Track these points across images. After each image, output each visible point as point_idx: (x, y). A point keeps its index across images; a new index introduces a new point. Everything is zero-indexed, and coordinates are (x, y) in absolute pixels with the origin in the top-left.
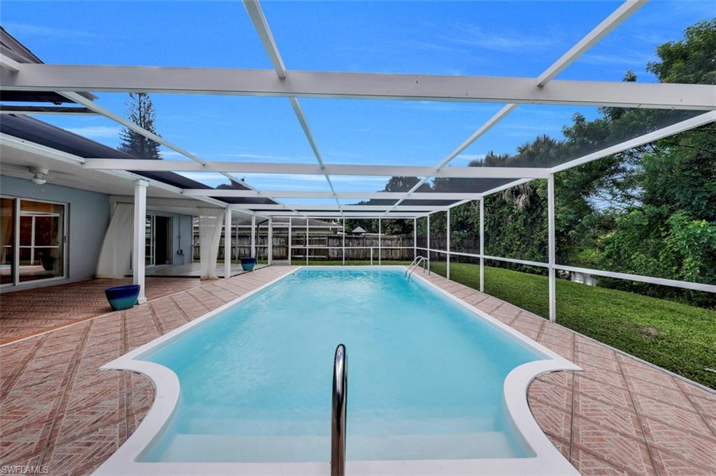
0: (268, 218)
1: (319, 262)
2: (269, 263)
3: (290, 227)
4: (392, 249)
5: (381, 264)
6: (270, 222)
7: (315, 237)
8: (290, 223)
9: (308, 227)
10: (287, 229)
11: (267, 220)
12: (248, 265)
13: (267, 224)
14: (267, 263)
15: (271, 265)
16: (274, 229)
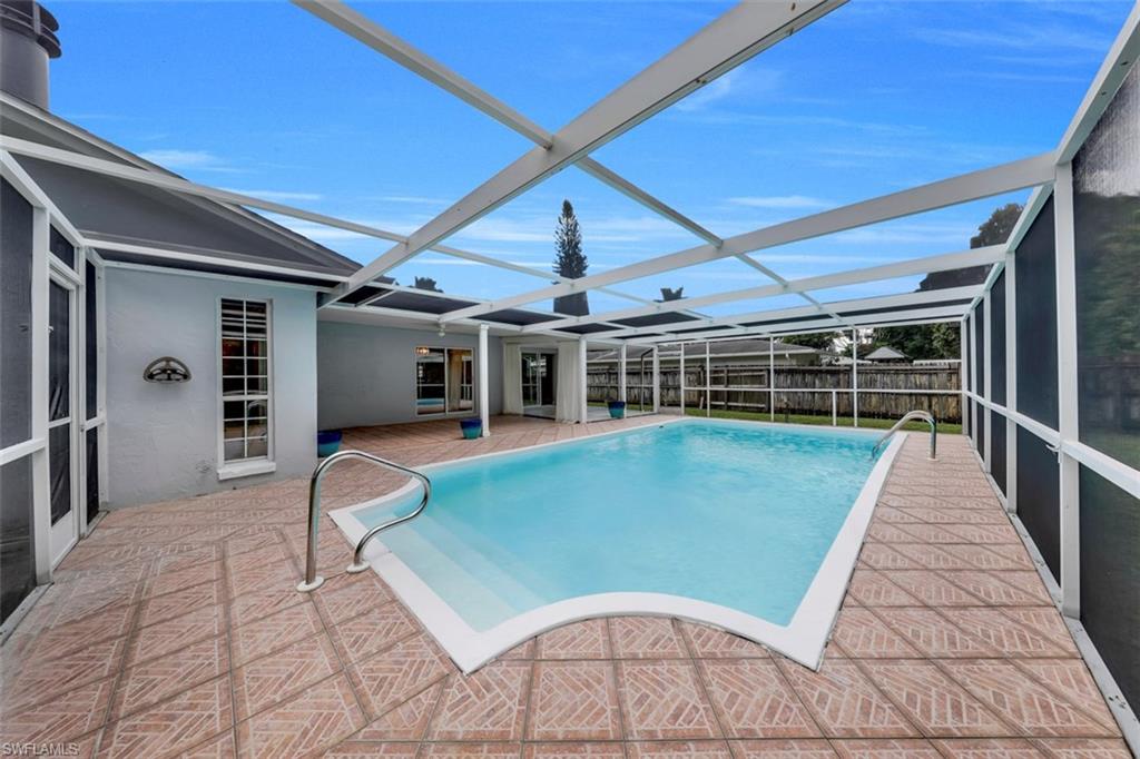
0: (652, 346)
1: (753, 415)
2: (655, 410)
3: (682, 358)
4: (930, 396)
5: (859, 426)
6: (656, 352)
7: (745, 371)
8: (682, 352)
9: (708, 356)
10: (679, 361)
11: (652, 350)
12: (616, 411)
13: (652, 356)
14: (652, 410)
15: (659, 413)
16: (661, 362)
